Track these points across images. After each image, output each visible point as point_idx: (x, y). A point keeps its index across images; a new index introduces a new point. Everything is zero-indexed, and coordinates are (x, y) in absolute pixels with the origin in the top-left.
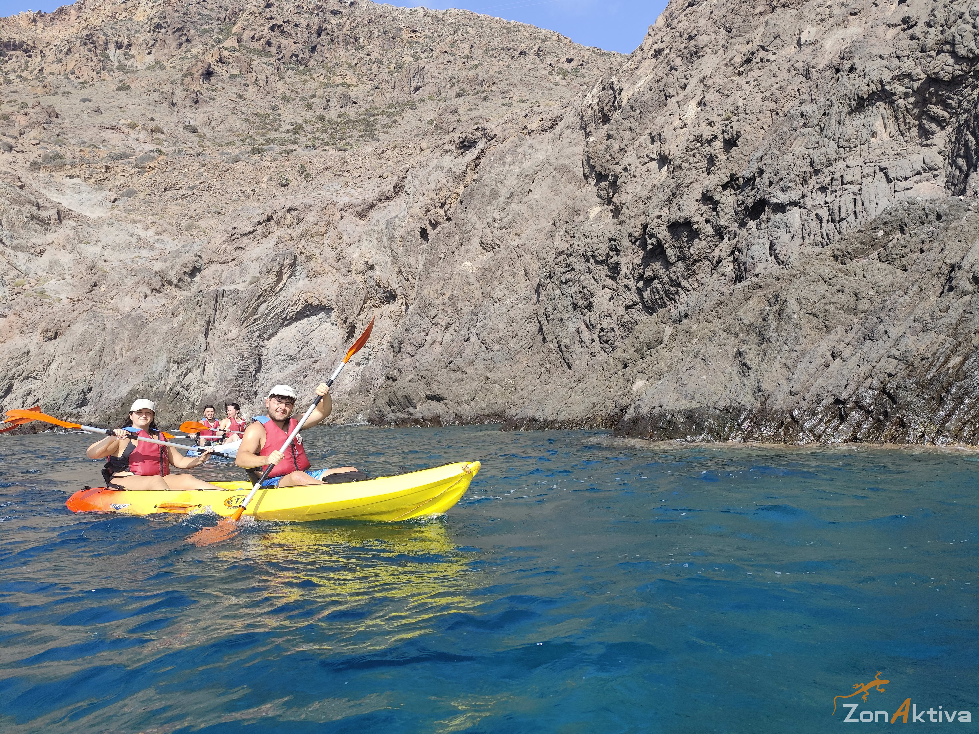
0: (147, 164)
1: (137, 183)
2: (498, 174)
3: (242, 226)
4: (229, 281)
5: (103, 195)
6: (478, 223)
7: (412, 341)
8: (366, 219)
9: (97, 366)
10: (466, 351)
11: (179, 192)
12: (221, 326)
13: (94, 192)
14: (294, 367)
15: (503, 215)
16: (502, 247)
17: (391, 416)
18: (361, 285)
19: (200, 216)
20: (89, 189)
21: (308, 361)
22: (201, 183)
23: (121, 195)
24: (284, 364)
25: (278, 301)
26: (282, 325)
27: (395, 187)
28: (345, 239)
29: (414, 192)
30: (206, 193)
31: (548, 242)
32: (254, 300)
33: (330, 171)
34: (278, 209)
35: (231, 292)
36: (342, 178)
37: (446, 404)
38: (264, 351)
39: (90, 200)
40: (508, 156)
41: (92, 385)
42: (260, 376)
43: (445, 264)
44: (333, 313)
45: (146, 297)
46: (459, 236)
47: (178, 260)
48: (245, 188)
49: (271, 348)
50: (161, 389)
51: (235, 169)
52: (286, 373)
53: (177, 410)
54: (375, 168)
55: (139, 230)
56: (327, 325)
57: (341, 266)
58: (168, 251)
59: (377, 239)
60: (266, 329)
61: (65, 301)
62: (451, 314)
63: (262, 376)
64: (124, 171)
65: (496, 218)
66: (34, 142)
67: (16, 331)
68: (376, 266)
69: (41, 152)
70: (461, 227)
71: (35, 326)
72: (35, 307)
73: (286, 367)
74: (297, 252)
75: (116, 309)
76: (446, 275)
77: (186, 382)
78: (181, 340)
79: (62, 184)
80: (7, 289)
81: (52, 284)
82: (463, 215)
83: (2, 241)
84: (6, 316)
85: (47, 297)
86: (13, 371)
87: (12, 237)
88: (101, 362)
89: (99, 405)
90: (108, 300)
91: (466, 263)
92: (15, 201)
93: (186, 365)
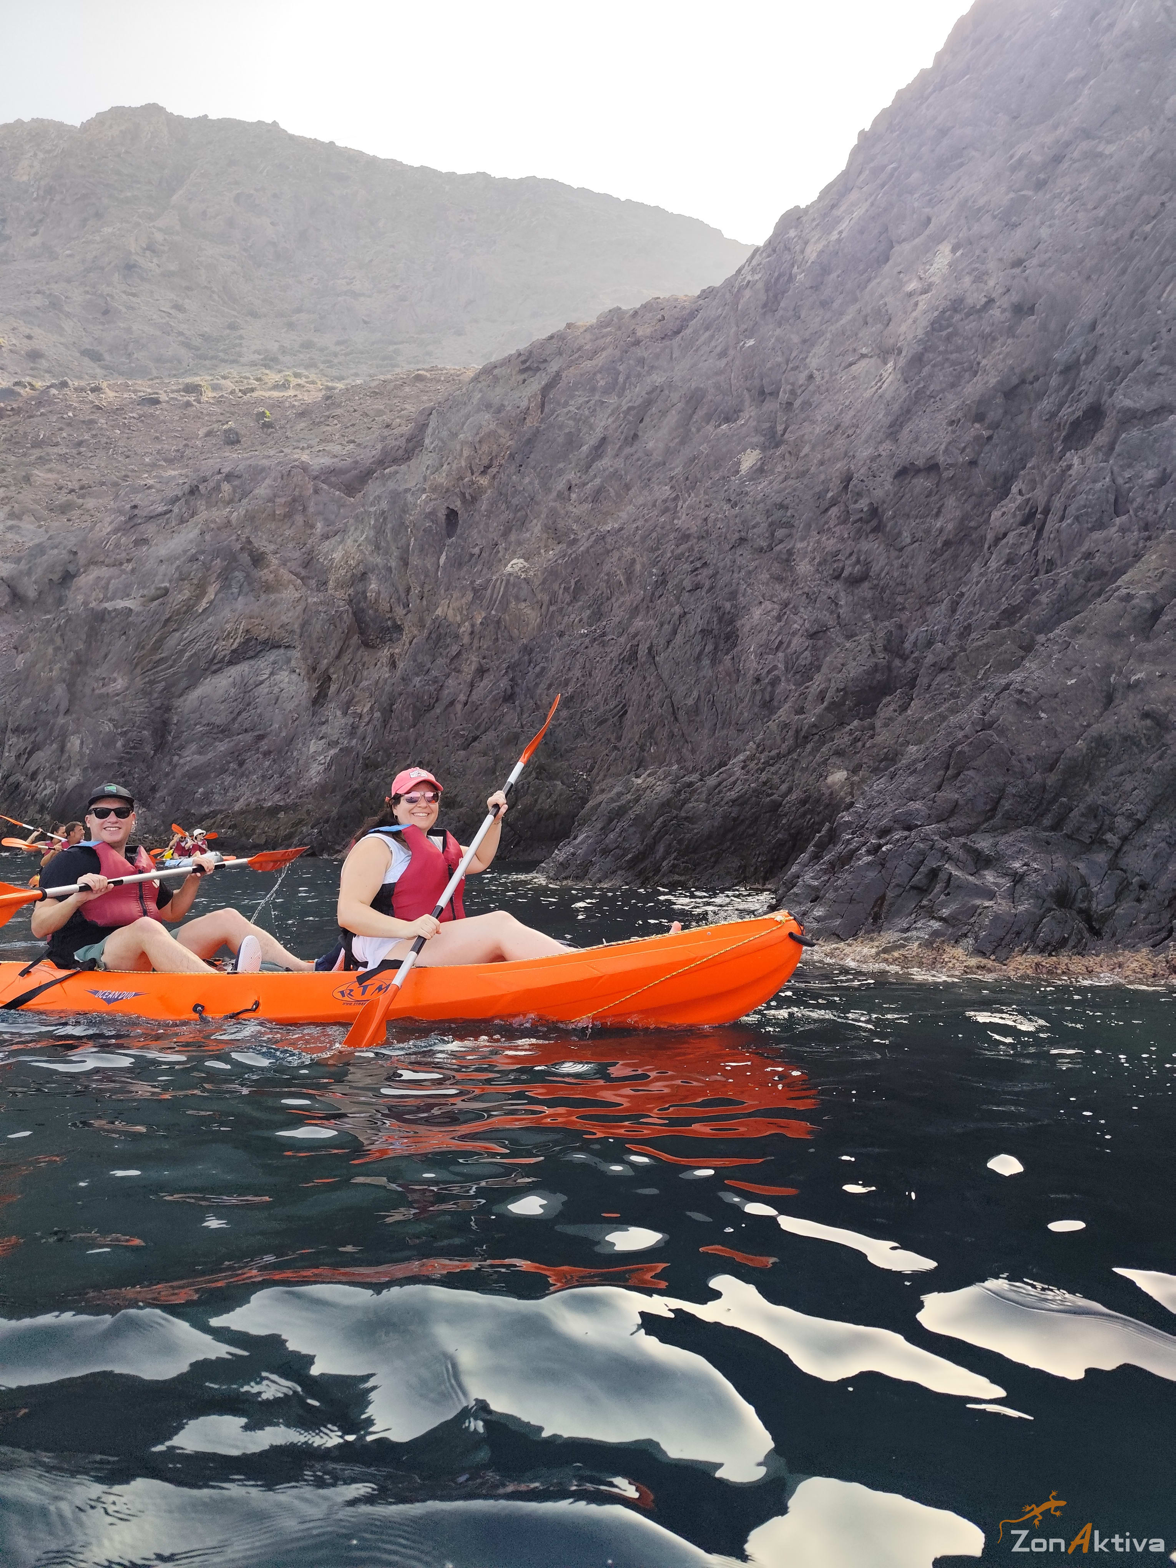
0: (9, 404)
2: (578, 409)
3: (147, 503)
4: (118, 594)
6: (541, 491)
8: (358, 495)
10: (505, 719)
11: (54, 450)
12: (96, 671)
14: (222, 747)
15: (585, 477)
18: (343, 607)
19: (87, 490)
21: (249, 737)
22: (94, 436)
24: (206, 740)
25: (200, 630)
26: (205, 673)
27: (409, 442)
28: (321, 528)
29: (441, 449)
30: (101, 453)
32: (157, 627)
33: (307, 418)
34: (209, 475)
35: (118, 614)
36: (323, 428)
38: (172, 718)
42: (163, 759)
44: (293, 654)
47: (40, 560)
48: (166, 447)
49: (185, 711)
51: (152, 415)
52: (209, 755)
56: (284, 675)
57: (311, 574)
58: (26, 544)
59: (374, 528)
60: (177, 678)
63: (167, 759)
65: (573, 483)
68: (370, 575)
70: (510, 499)
73: (209, 744)
74: (236, 548)
76: (477, 582)
77: (31, 766)
78: (26, 694)
82: (514, 478)
91: (514, 561)
93: (32, 737)
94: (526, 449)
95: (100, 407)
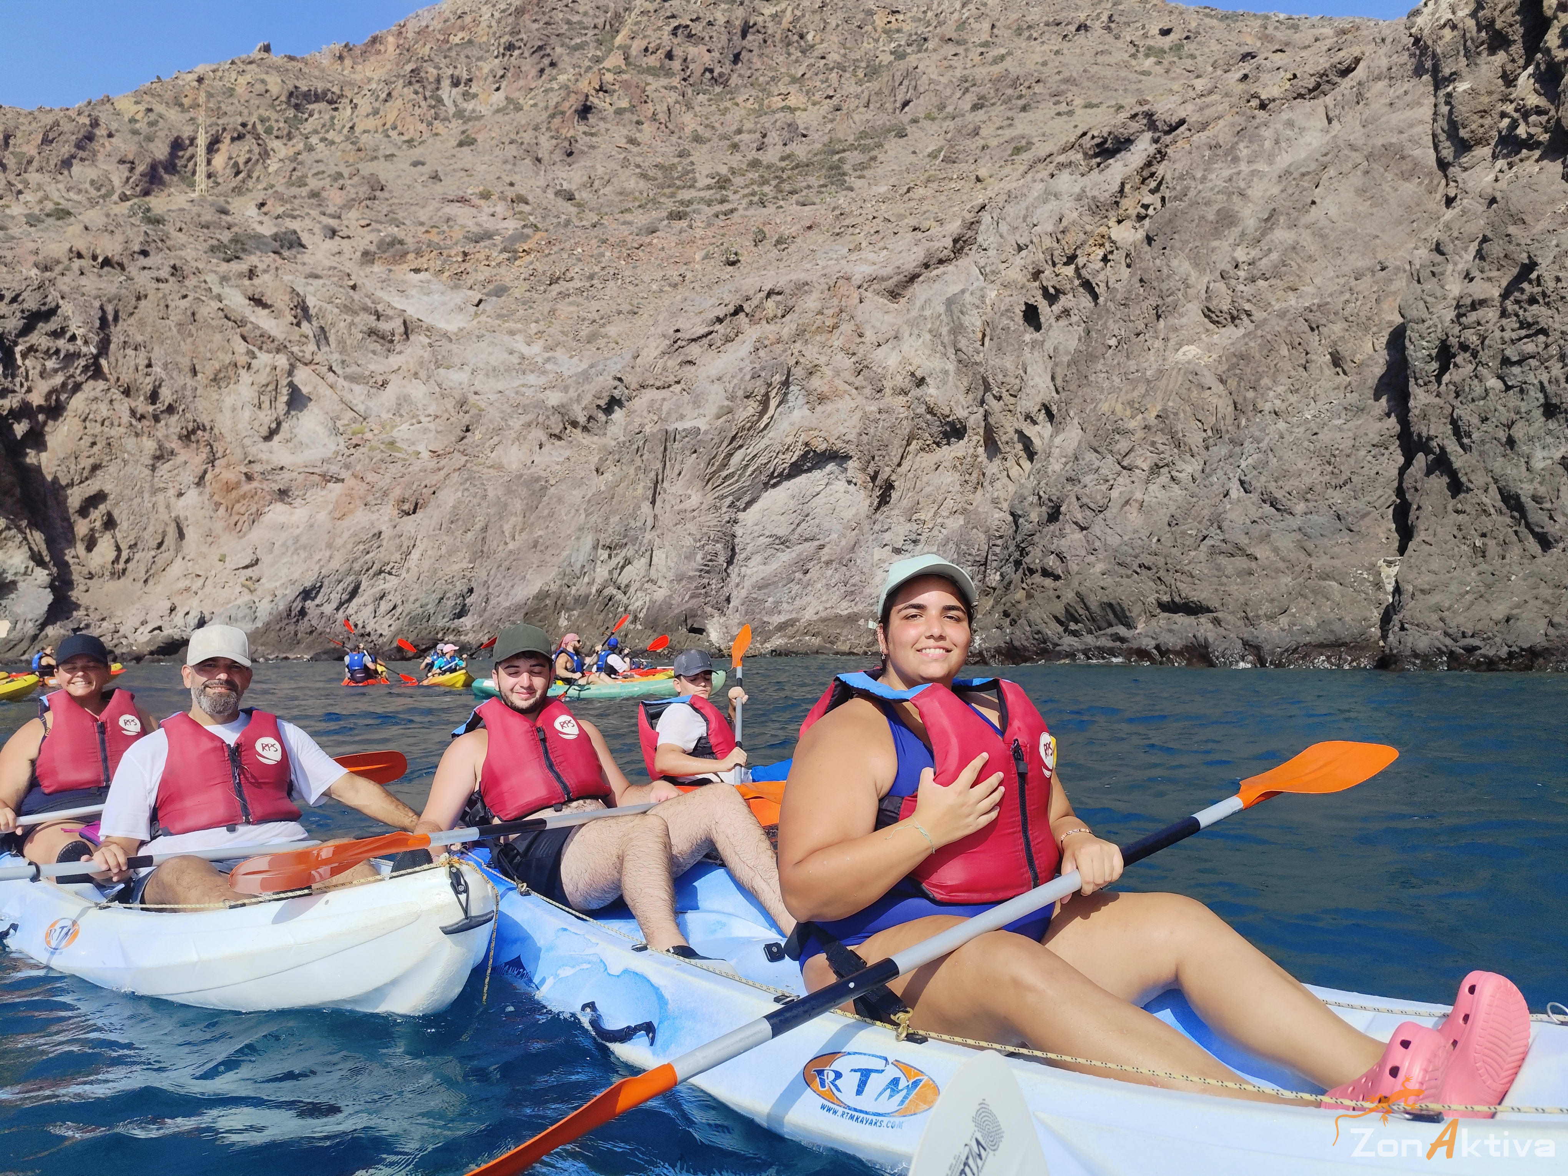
0: (520, 246)
1: (508, 275)
2: (1229, 181)
3: (688, 326)
4: (674, 416)
5: (462, 295)
6: (1194, 274)
7: (1085, 500)
8: (903, 301)
9: (479, 554)
10: (1229, 516)
11: (571, 284)
12: (673, 488)
13: (449, 292)
14: (786, 557)
15: (1254, 253)
16: (1258, 315)
17: (1068, 642)
18: (903, 413)
19: (607, 320)
20: (442, 287)
21: (810, 547)
22: (603, 268)
23: (487, 295)
24: (770, 551)
25: (763, 445)
26: (766, 486)
27: (955, 241)
28: (870, 336)
29: (1000, 245)
30: (611, 284)
31: (1427, 286)
32: (724, 444)
33: (816, 230)
34: (751, 293)
35: (688, 433)
36: (848, 238)
37: (1217, 622)
38: (738, 530)
39: (444, 304)
40: (1241, 146)
41: (474, 584)
42: (734, 570)
43: (1121, 358)
44: (851, 464)
45: (541, 447)
46: (1153, 301)
47: (586, 387)
48: (669, 273)
49: (750, 524)
50: (583, 591)
51: (650, 244)
52: (774, 566)
54: (901, 217)
55: (519, 344)
56: (840, 485)
57: (864, 383)
58: (566, 374)
59: (930, 331)
60: (742, 492)
61: (425, 455)
62: (1161, 448)
63: (736, 570)
64: (488, 258)
65: (1240, 260)
66: (364, 223)
67: (358, 502)
68: (928, 380)
69: (374, 237)
70: (1155, 284)
71: (385, 494)
72: (384, 466)
73: (773, 555)
74: (791, 362)
75: (499, 467)
76: (1148, 373)
77: (623, 580)
78: (613, 512)
79: (404, 282)
80: (341, 440)
81: (403, 431)
82: (1158, 261)
83: (331, 369)
84: (343, 480)
85: (399, 450)
86: (361, 561)
87: (343, 362)
88: (485, 549)
89: (486, 615)
90: (488, 452)
91: (1185, 348)
92: (347, 309)
93: (624, 553)
94: (1168, 230)
95: (604, 241)
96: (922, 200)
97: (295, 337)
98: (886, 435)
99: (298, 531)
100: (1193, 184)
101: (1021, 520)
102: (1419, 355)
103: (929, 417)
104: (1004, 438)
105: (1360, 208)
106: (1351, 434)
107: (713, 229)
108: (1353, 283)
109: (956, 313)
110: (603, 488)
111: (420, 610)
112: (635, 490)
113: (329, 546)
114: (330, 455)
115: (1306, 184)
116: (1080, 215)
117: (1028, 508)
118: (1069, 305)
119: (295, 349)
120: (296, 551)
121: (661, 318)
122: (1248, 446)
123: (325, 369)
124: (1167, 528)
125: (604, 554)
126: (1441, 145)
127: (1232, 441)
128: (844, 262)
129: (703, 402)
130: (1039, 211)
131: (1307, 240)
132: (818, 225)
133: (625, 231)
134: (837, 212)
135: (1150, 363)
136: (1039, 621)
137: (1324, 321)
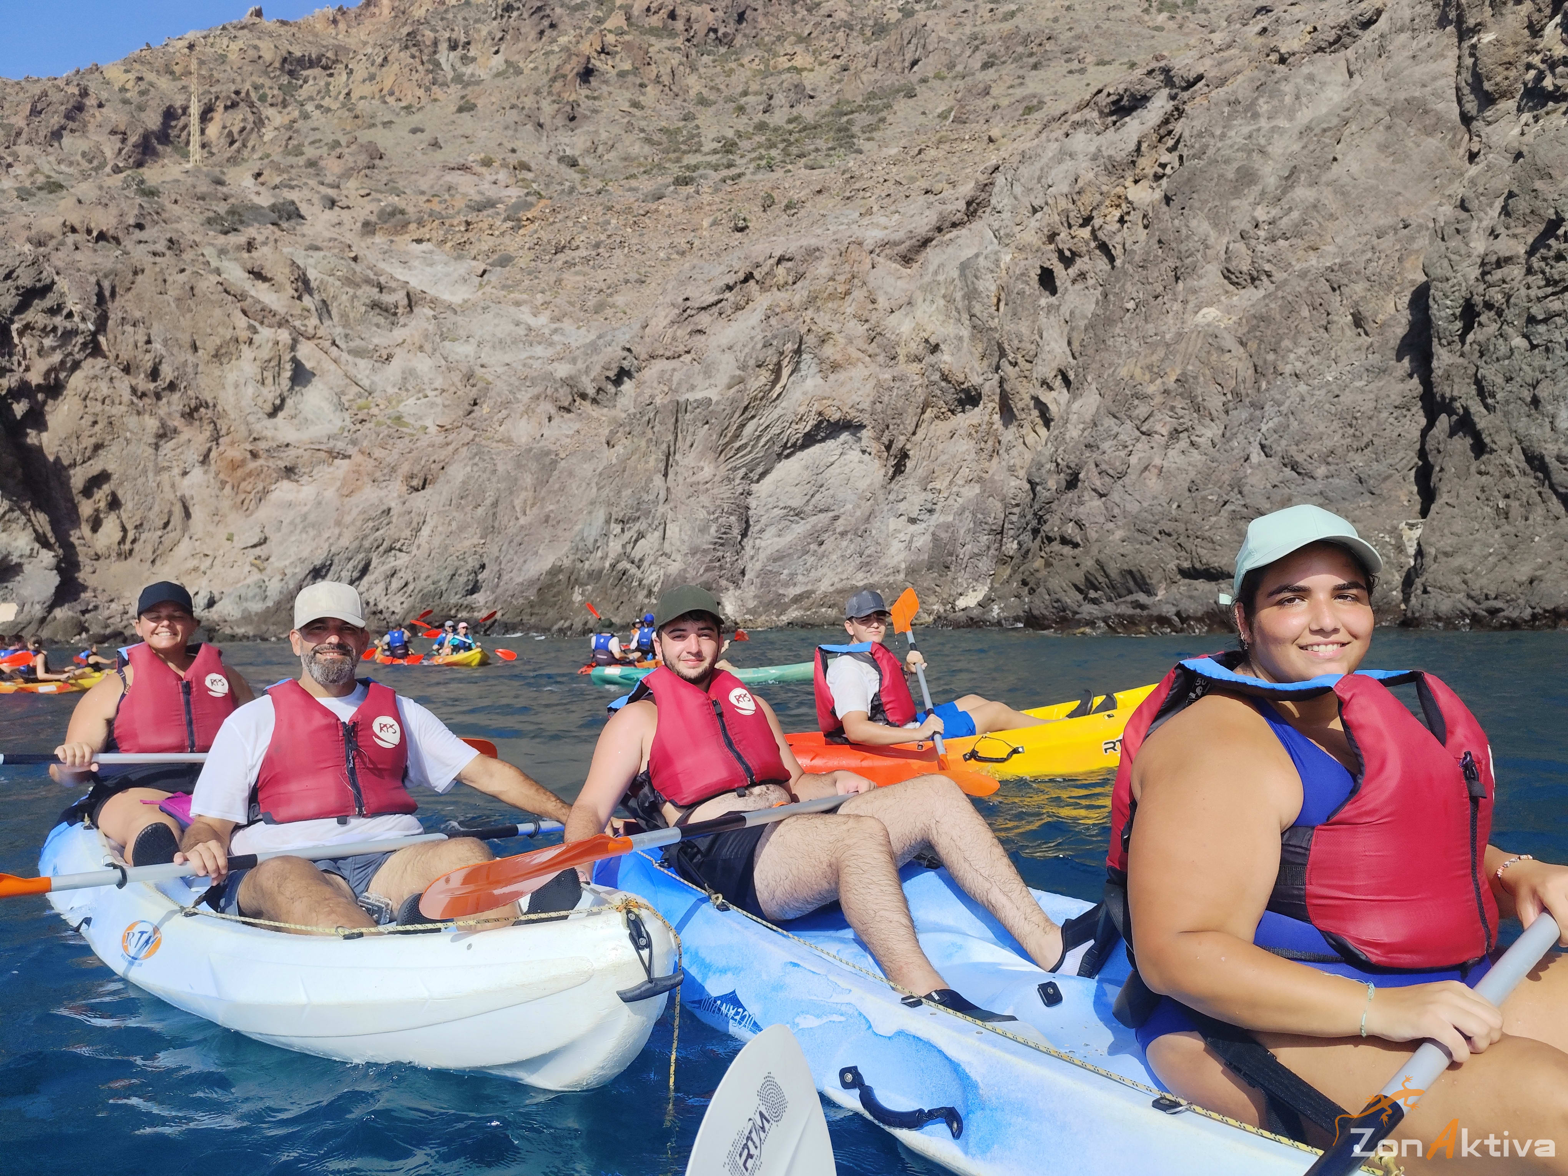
0: (524, 215)
1: (512, 244)
3: (698, 294)
4: (684, 386)
5: (466, 266)
6: (1213, 234)
7: (1104, 467)
8: (915, 266)
9: (490, 529)
10: (1250, 480)
11: (576, 253)
12: (685, 460)
13: (453, 262)
14: (800, 528)
15: (1275, 212)
16: (1278, 276)
17: (1088, 610)
18: (918, 381)
19: (614, 289)
20: (445, 258)
21: (825, 518)
22: (609, 236)
23: (491, 265)
24: (784, 523)
25: (775, 416)
26: (780, 457)
27: (969, 204)
28: (883, 302)
29: (1014, 207)
30: (618, 252)
31: (1452, 244)
32: (737, 415)
33: (826, 195)
34: (761, 260)
35: (699, 403)
36: (859, 202)
38: (752, 502)
39: (447, 275)
40: (1261, 101)
41: (486, 560)
42: (748, 543)
43: (1139, 321)
44: (865, 434)
45: (550, 419)
46: (1172, 263)
47: (595, 358)
48: (676, 240)
49: (764, 495)
50: (597, 565)
51: (657, 211)
52: (789, 538)
53: (625, 599)
54: (913, 179)
55: (525, 315)
56: (854, 455)
57: (878, 351)
58: (574, 345)
59: (944, 297)
60: (755, 463)
61: (433, 429)
62: (1181, 412)
63: (751, 542)
64: (491, 227)
65: (1261, 219)
66: (363, 192)
67: (366, 479)
68: (942, 346)
69: (374, 207)
70: (1174, 245)
71: (393, 470)
72: (391, 442)
73: (787, 527)
74: (803, 330)
75: (508, 441)
76: (1168, 336)
77: (637, 554)
78: (626, 486)
79: (408, 253)
80: (347, 415)
81: (409, 406)
82: (1176, 222)
83: (334, 343)
84: (349, 457)
85: (406, 425)
86: (371, 539)
87: (346, 336)
88: (496, 524)
89: (499, 591)
90: (496, 426)
91: (1205, 310)
92: (349, 281)
93: (636, 527)
94: (1187, 190)
95: (610, 208)
96: (933, 161)
97: (297, 311)
98: (900, 404)
99: (306, 509)
100: (1212, 141)
101: (1039, 488)
102: (1443, 314)
103: (943, 384)
104: (1020, 405)
105: (1383, 164)
106: (1372, 396)
107: (721, 194)
108: (1375, 241)
109: (970, 277)
110: (614, 461)
111: (432, 587)
112: (647, 462)
113: (338, 523)
114: (336, 431)
115: (1327, 141)
116: (1096, 176)
117: (1045, 476)
118: (1085, 268)
119: (297, 323)
120: (304, 530)
121: (669, 287)
122: (1269, 409)
123: (328, 343)
124: (1187, 494)
125: (616, 528)
126: (1465, 99)
127: (1252, 405)
128: (855, 227)
129: (714, 372)
130: (1053, 172)
131: (1328, 198)
132: (828, 189)
133: (630, 198)
134: (847, 175)
135: (1169, 327)
136: (1058, 589)
137: (1346, 281)
